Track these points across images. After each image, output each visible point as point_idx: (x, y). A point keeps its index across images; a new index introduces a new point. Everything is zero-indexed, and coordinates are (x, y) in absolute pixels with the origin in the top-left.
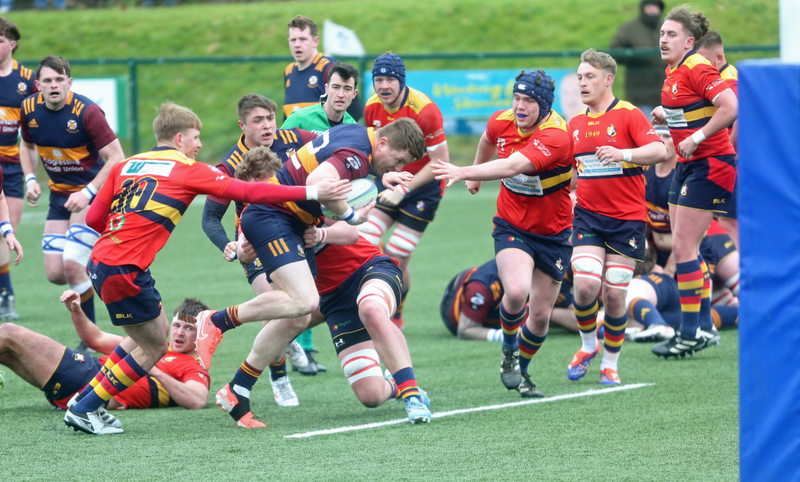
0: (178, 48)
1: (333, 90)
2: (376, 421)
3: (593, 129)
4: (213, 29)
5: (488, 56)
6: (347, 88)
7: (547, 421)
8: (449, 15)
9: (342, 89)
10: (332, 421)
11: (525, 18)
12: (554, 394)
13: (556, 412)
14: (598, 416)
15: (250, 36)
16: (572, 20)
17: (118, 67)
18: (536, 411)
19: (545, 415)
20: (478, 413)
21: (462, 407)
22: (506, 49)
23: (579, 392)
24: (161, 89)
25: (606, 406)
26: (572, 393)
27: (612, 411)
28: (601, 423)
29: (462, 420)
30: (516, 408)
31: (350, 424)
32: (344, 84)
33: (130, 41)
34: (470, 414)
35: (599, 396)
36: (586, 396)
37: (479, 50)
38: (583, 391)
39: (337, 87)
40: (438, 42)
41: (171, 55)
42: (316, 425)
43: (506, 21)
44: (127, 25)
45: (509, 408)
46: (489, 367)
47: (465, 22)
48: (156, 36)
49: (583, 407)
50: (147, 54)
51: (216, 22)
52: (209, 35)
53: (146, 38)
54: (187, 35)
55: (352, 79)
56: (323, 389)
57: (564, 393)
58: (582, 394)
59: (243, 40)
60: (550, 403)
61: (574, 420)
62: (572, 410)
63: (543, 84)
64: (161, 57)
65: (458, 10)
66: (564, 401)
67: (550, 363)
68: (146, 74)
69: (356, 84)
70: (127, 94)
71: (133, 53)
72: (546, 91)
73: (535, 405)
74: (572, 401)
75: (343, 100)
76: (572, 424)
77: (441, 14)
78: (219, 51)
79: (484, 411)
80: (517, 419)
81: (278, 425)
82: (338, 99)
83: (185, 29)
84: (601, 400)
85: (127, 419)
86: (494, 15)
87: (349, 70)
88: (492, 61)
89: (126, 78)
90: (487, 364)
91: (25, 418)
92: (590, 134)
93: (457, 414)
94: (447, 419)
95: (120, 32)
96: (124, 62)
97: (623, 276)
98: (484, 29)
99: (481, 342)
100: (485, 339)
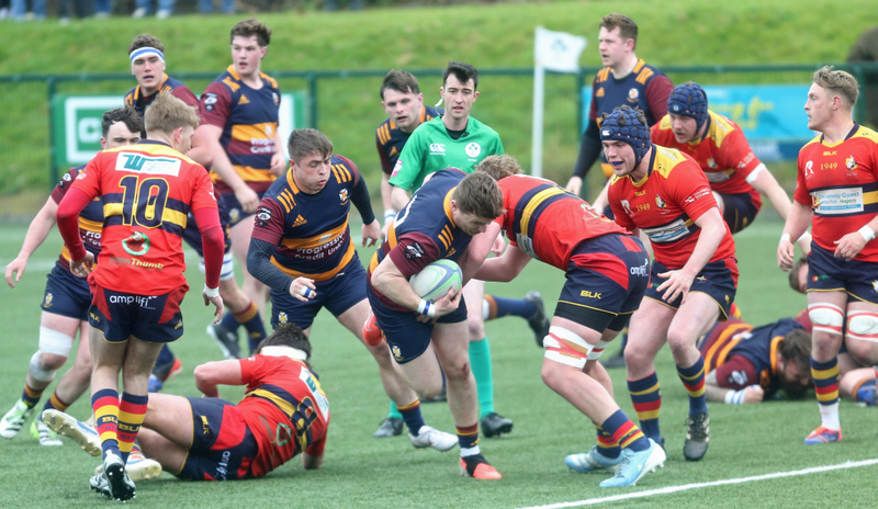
0: (365, 59)
1: (449, 95)
2: (596, 497)
3: (829, 160)
4: (406, 37)
5: (727, 70)
6: (466, 92)
7: (797, 498)
8: (683, 22)
9: (460, 93)
10: (544, 496)
11: (771, 25)
12: (805, 466)
13: (808, 488)
14: (857, 492)
15: (448, 45)
16: (827, 28)
17: (295, 81)
18: (784, 486)
19: (795, 491)
20: (715, 488)
21: (696, 480)
22: (749, 61)
23: (834, 464)
24: (345, 107)
25: (867, 481)
26: (827, 465)
27: (874, 487)
28: (860, 500)
29: (697, 495)
30: (760, 482)
31: (565, 500)
32: (462, 87)
33: (310, 51)
34: (706, 489)
35: (859, 468)
36: (843, 469)
37: (717, 63)
38: (839, 463)
39: (454, 91)
40: (668, 53)
41: (357, 67)
42: (525, 500)
43: (750, 28)
44: (305, 32)
45: (752, 482)
46: (728, 434)
47: (702, 29)
48: (339, 45)
49: (839, 481)
50: (330, 66)
51: (409, 29)
52: (401, 44)
53: (328, 48)
54: (376, 44)
55: (471, 81)
56: (534, 459)
57: (817, 465)
58: (838, 467)
59: (441, 50)
60: (801, 477)
61: (828, 497)
62: (827, 485)
63: (629, 122)
64: (344, 69)
65: (693, 16)
66: (818, 474)
67: (800, 430)
68: (327, 90)
69: (476, 85)
70: (306, 113)
71: (312, 65)
72: (634, 128)
73: (783, 478)
74: (827, 474)
75: (462, 105)
76: (827, 502)
77: (672, 21)
78: (413, 62)
79: (722, 486)
80: (762, 496)
81: (481, 500)
82: (455, 105)
83: (373, 37)
84: (861, 474)
85: (305, 492)
86: (735, 21)
87: (468, 70)
88: (731, 76)
89: (304, 93)
90: (726, 431)
91: (186, 490)
92: (827, 166)
93: (691, 489)
94: (679, 494)
95: (298, 40)
96: (302, 75)
97: (869, 324)
98: (723, 37)
99: (718, 405)
100: (722, 401)
